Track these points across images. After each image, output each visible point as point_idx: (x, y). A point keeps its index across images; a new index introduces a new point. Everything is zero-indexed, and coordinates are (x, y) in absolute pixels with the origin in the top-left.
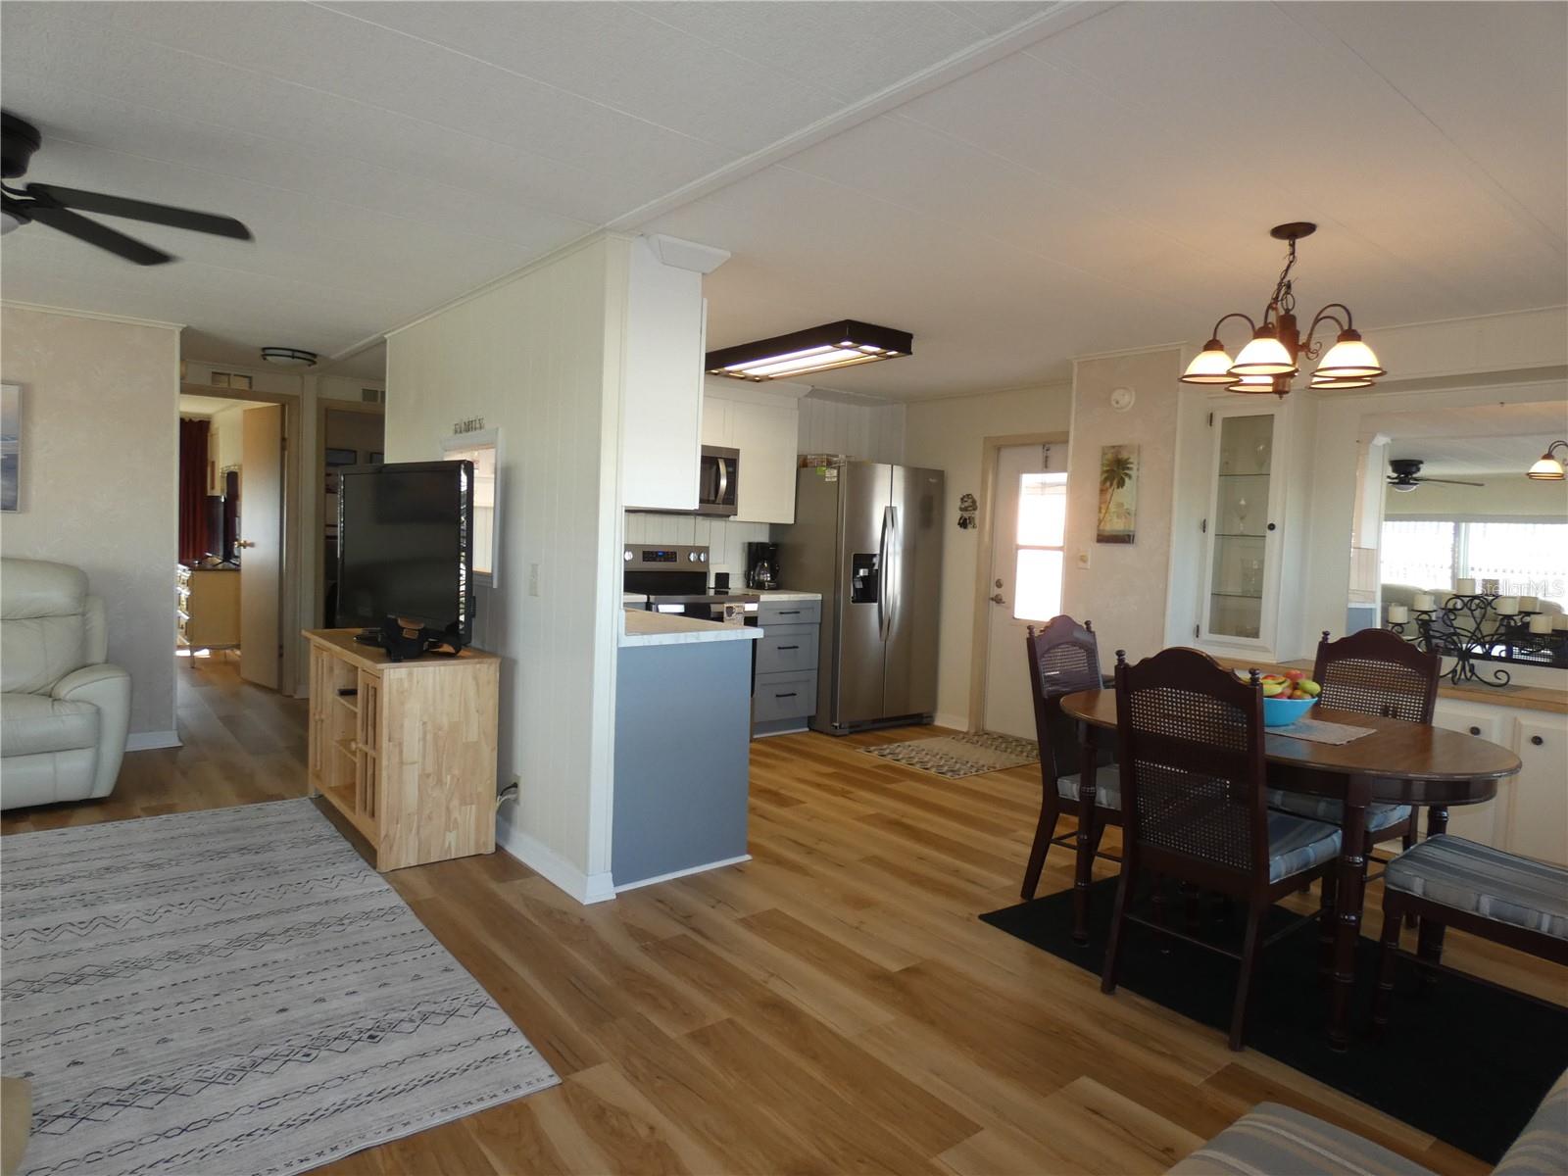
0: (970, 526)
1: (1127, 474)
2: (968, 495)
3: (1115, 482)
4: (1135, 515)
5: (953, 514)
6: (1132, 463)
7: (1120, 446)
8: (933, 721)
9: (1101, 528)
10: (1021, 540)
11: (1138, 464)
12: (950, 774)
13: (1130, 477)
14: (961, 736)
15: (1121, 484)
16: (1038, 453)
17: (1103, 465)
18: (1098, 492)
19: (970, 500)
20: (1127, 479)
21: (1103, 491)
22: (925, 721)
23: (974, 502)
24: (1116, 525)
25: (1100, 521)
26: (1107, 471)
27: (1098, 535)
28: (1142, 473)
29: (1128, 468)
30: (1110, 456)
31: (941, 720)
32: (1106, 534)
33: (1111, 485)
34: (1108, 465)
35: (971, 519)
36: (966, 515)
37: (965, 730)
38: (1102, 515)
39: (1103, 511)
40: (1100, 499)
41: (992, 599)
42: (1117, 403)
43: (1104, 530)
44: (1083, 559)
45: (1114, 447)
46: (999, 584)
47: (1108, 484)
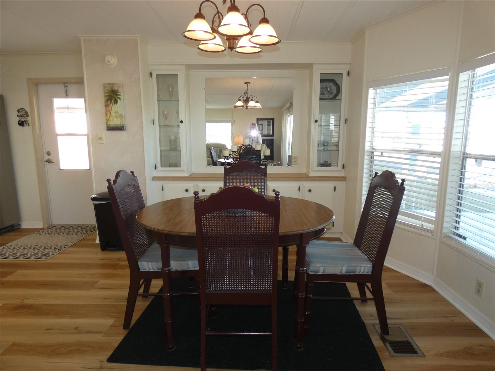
0: (25, 125)
1: (118, 98)
2: (22, 109)
3: (113, 101)
4: (125, 117)
5: (13, 119)
6: (120, 92)
7: (113, 84)
8: (20, 226)
9: (108, 123)
10: (58, 131)
11: (123, 93)
12: (44, 257)
13: (120, 99)
14: (41, 231)
15: (116, 102)
16: (61, 88)
17: (105, 93)
18: (104, 106)
19: (24, 111)
20: (118, 100)
21: (107, 106)
22: (16, 228)
23: (26, 112)
24: (116, 122)
25: (107, 120)
26: (108, 96)
27: (107, 127)
28: (125, 97)
29: (119, 95)
30: (108, 88)
31: (25, 225)
32: (111, 126)
33: (111, 103)
34: (107, 93)
35: (26, 122)
36: (22, 119)
37: (41, 226)
38: (108, 118)
39: (108, 115)
40: (106, 109)
41: (46, 161)
42: (109, 62)
43: (110, 125)
44: (101, 139)
45: (110, 84)
46: (49, 154)
47: (109, 102)
